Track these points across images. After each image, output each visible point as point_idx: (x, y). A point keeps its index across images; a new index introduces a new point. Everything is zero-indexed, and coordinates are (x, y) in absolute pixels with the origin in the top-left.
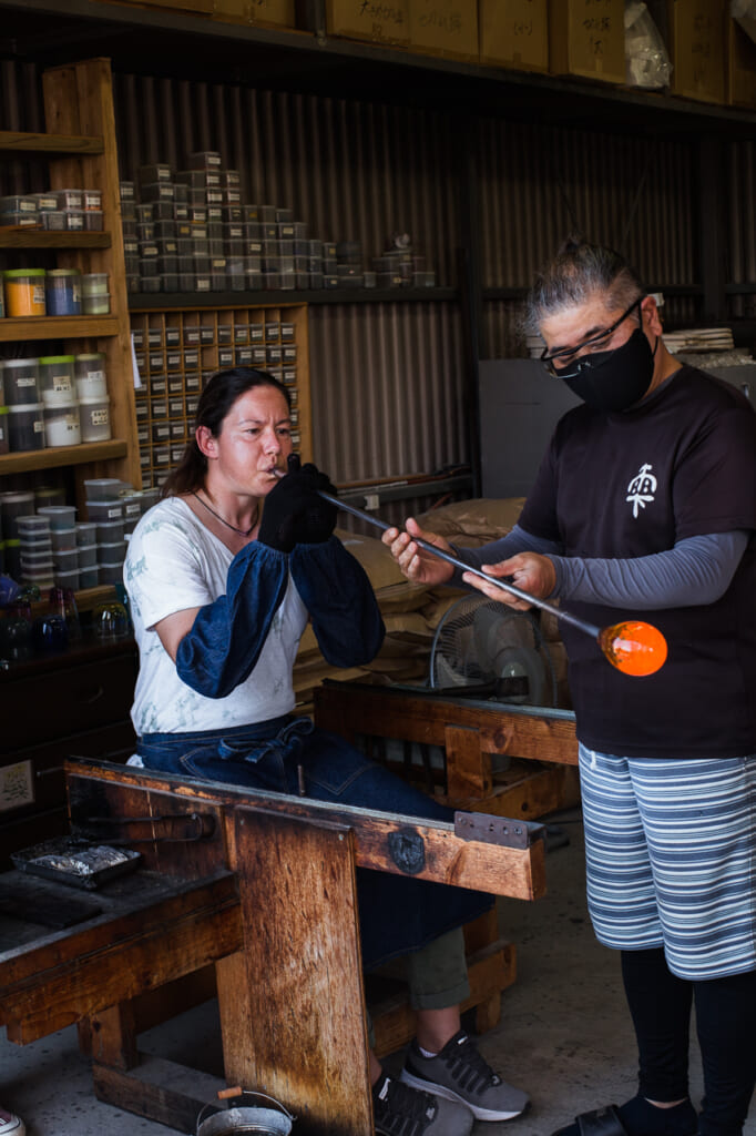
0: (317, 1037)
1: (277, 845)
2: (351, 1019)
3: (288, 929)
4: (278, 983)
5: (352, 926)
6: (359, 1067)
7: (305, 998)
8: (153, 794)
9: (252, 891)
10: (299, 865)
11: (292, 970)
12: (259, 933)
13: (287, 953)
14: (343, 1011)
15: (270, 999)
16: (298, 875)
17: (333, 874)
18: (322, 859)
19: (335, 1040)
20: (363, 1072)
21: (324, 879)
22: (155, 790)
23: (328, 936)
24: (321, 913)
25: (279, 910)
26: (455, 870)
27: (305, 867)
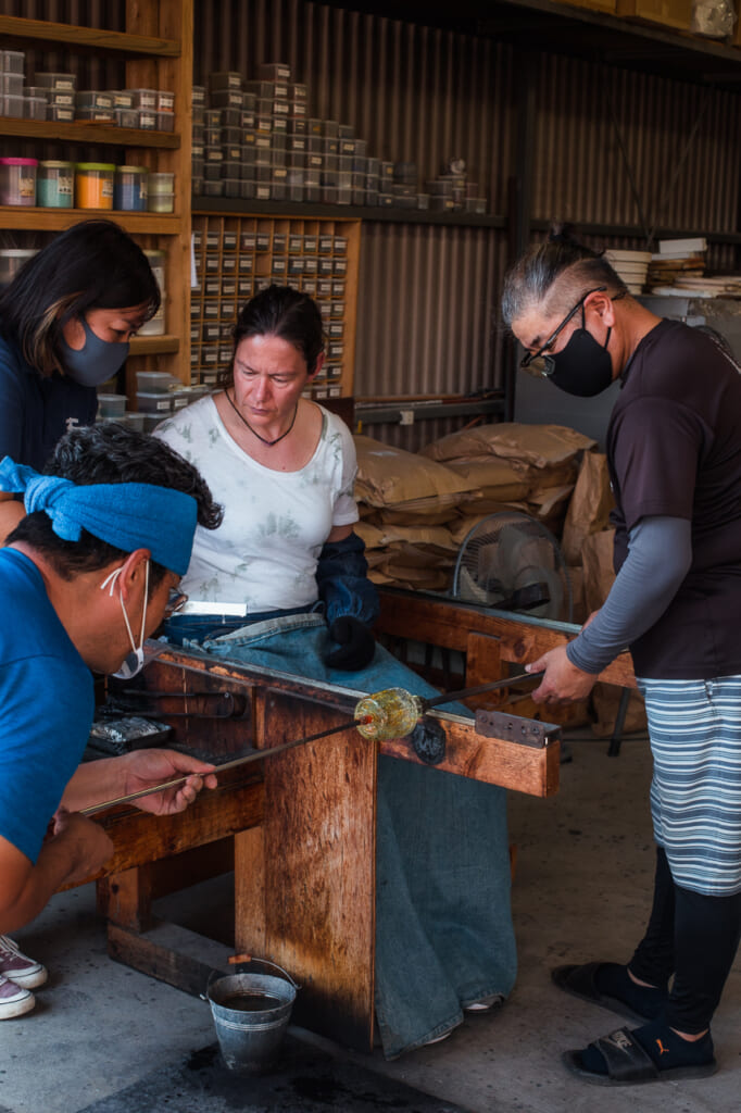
0: (327, 912)
1: (304, 727)
2: (361, 898)
3: (307, 808)
4: (293, 859)
5: (370, 810)
6: (364, 944)
7: (318, 876)
8: (188, 672)
9: (276, 770)
10: (324, 749)
11: (308, 848)
12: (279, 811)
13: (304, 832)
14: (354, 889)
15: (284, 873)
16: (322, 758)
17: (356, 760)
18: (347, 744)
19: (344, 917)
20: (368, 949)
21: (346, 764)
22: (191, 668)
23: (346, 816)
24: (341, 796)
25: (301, 789)
26: (473, 764)
27: (329, 751)
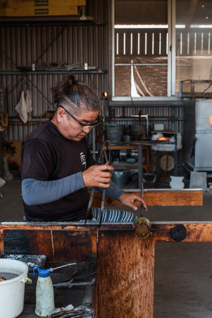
0: (132, 307)
1: (119, 241)
2: (149, 297)
3: (121, 270)
4: (115, 292)
5: (153, 264)
6: (151, 313)
7: (127, 294)
8: (54, 231)
9: (105, 260)
10: (130, 247)
11: (122, 286)
12: (107, 275)
13: (120, 280)
14: (145, 295)
15: (110, 298)
16: (129, 250)
17: (146, 247)
18: (142, 242)
19: (140, 306)
20: (152, 314)
21: (141, 249)
22: (54, 229)
23: (141, 269)
24: (139, 262)
25: (118, 264)
26: (198, 237)
27: (132, 247)
